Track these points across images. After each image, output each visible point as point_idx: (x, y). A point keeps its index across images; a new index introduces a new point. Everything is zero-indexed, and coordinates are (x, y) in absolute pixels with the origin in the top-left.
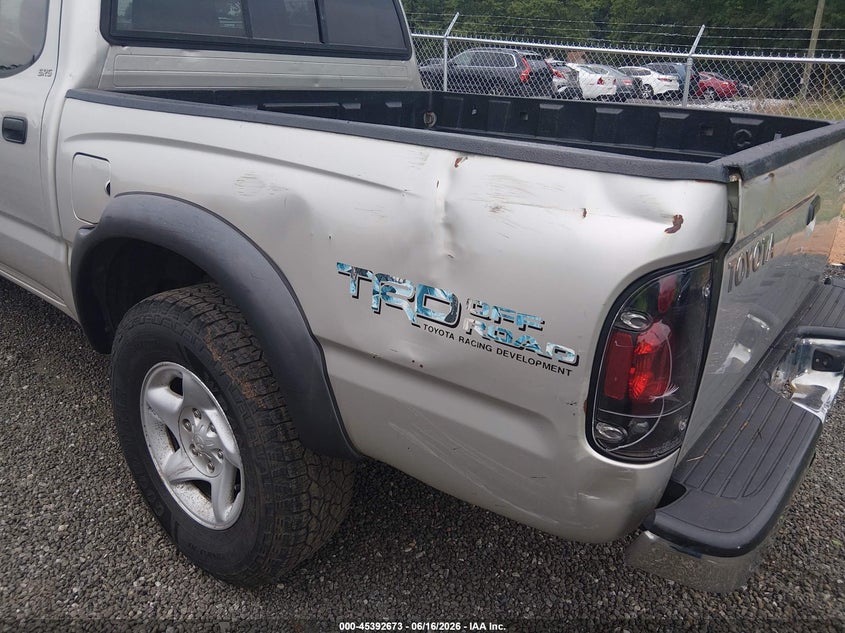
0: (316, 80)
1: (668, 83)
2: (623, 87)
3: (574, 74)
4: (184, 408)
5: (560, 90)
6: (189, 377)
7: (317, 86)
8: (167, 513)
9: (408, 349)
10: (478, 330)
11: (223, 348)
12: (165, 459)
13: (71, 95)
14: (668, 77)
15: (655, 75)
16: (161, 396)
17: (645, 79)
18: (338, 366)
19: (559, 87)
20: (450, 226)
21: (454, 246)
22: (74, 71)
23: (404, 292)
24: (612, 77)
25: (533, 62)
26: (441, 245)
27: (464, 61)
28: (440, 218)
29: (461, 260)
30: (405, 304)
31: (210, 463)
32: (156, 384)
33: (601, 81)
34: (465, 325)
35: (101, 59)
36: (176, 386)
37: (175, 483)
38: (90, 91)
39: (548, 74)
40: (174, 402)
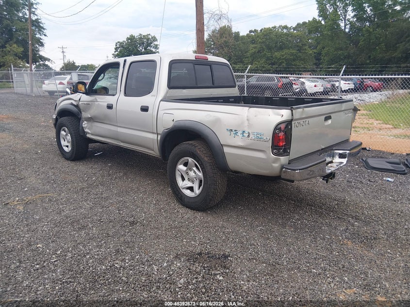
0: (211, 95)
1: (349, 85)
2: (327, 88)
3: (303, 83)
4: (187, 169)
5: (297, 90)
6: (190, 160)
7: (212, 96)
8: (182, 196)
9: (241, 144)
10: (253, 137)
11: (200, 151)
12: (181, 183)
13: (161, 100)
14: (348, 82)
15: (342, 82)
16: (181, 167)
17: (337, 84)
18: (226, 150)
19: (296, 89)
20: (248, 120)
21: (249, 123)
22: (161, 95)
23: (239, 133)
24: (321, 84)
25: (284, 80)
26: (246, 123)
27: (253, 81)
28: (246, 119)
29: (250, 126)
30: (240, 135)
31: (193, 182)
32: (180, 164)
33: (315, 86)
34: (251, 137)
35: (167, 92)
36: (186, 164)
37: (183, 188)
38: (165, 99)
39: (291, 84)
40: (185, 168)
